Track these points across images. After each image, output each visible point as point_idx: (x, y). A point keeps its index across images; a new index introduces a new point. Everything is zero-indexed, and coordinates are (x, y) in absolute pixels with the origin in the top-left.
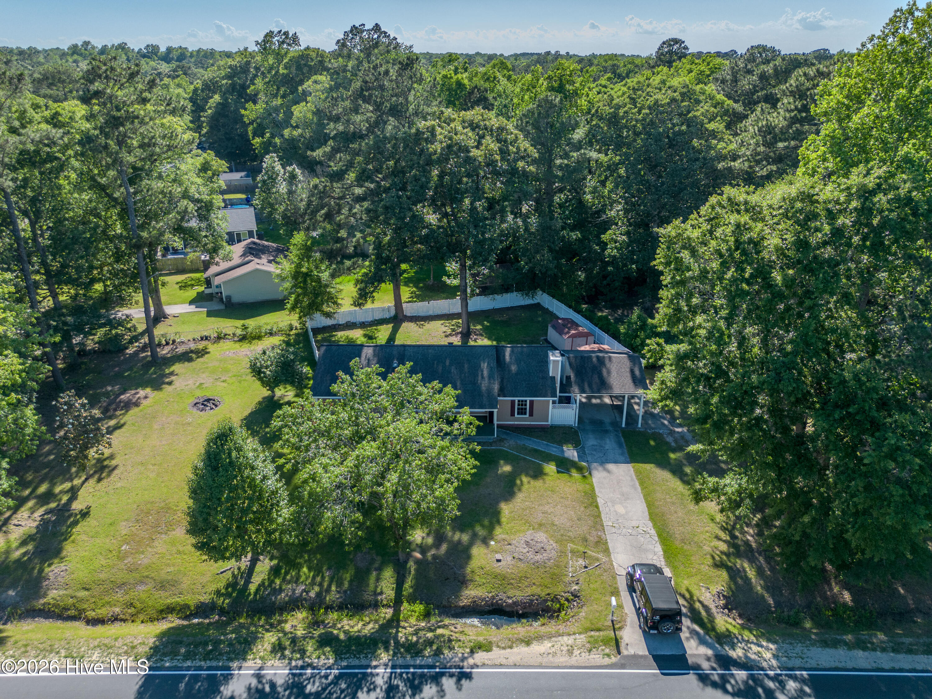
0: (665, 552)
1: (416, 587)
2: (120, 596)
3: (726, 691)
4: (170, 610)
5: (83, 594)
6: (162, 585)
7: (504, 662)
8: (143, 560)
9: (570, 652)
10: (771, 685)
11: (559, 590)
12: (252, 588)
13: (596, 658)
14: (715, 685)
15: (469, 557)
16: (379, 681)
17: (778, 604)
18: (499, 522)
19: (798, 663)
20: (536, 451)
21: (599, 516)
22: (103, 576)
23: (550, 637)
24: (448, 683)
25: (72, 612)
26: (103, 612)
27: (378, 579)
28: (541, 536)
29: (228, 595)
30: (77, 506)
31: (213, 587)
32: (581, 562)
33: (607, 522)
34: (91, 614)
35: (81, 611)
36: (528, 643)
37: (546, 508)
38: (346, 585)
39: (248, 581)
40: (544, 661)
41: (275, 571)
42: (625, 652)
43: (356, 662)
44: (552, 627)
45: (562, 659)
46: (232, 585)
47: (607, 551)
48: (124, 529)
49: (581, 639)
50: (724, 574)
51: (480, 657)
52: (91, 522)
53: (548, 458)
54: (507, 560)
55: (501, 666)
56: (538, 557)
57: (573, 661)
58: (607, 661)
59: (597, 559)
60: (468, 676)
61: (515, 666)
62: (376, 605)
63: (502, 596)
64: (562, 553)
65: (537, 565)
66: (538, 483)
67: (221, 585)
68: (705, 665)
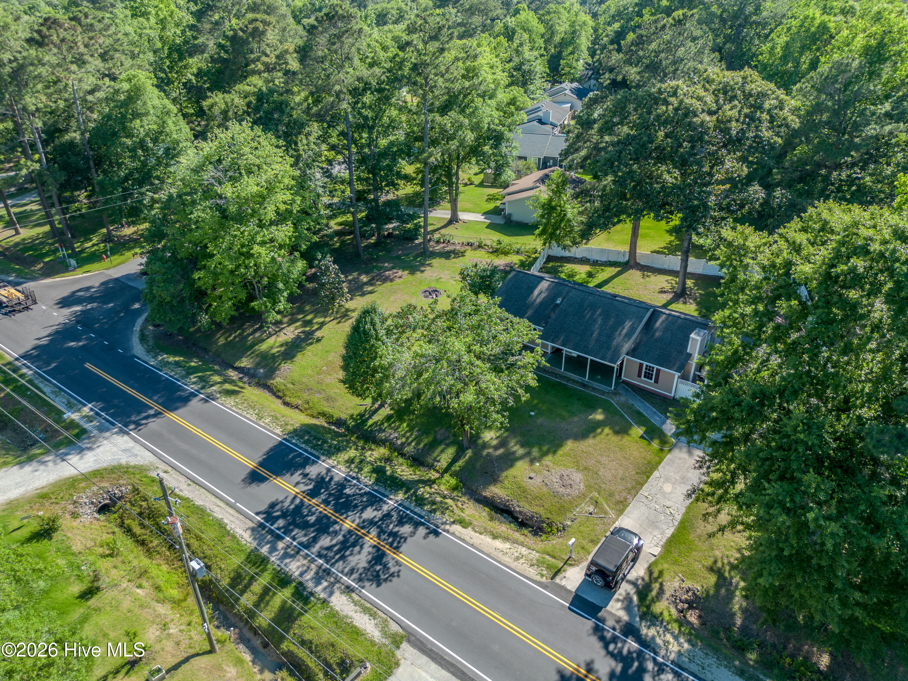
0: (673, 536)
1: (462, 469)
2: (305, 395)
3: (606, 647)
4: (323, 414)
5: (290, 386)
6: (328, 399)
7: (467, 539)
8: (327, 379)
9: (517, 559)
10: (650, 665)
11: (556, 519)
12: (370, 422)
13: (532, 572)
14: (602, 638)
15: (511, 466)
16: (385, 508)
18: (555, 452)
19: (693, 667)
20: (639, 413)
21: (642, 485)
22: (304, 380)
23: (515, 542)
24: (422, 531)
25: (280, 394)
26: (293, 401)
27: (442, 451)
28: (577, 477)
29: (355, 420)
30: (318, 334)
31: (351, 412)
32: (591, 509)
33: (645, 491)
34: (288, 399)
35: (285, 395)
36: (495, 538)
37: (604, 460)
38: (422, 446)
39: (370, 417)
40: (494, 553)
41: (388, 418)
42: (557, 580)
43: (382, 490)
44: (530, 540)
45: (507, 559)
46: (361, 415)
47: (621, 511)
48: (331, 357)
49: (535, 555)
51: (456, 528)
52: (319, 346)
53: (641, 420)
54: (538, 480)
55: (463, 540)
56: (562, 490)
57: (514, 565)
58: (538, 578)
59: (606, 513)
60: (436, 534)
61: (472, 545)
62: (431, 467)
63: (515, 503)
64: (583, 496)
65: (555, 494)
66: (615, 439)
67: (356, 412)
68: (610, 622)
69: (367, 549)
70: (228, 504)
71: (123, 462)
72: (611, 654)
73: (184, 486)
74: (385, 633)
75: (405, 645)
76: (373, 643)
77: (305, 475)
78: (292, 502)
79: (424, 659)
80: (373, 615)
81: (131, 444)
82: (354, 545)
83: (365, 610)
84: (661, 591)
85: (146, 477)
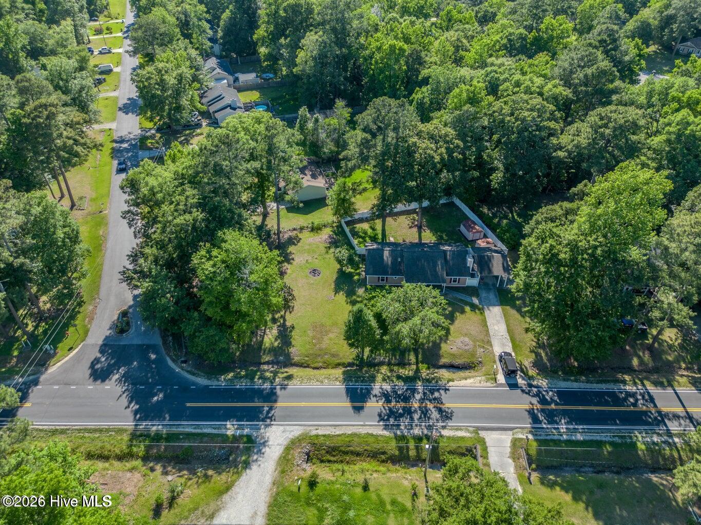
0: (512, 346)
1: (423, 358)
2: (319, 359)
3: (529, 395)
4: (339, 364)
5: (307, 359)
6: (333, 356)
8: (323, 346)
9: (480, 382)
10: (544, 393)
11: (474, 360)
12: (365, 357)
13: (489, 384)
14: (526, 393)
15: (440, 348)
16: (420, 391)
17: (551, 366)
18: (450, 334)
19: (553, 386)
20: (461, 300)
21: (488, 331)
22: (311, 352)
23: (473, 377)
24: (442, 392)
25: (306, 365)
26: (316, 365)
27: (409, 355)
28: (467, 339)
29: (357, 360)
30: (288, 324)
31: (351, 357)
32: (482, 350)
33: (491, 334)
34: (313, 366)
35: (309, 364)
36: (466, 379)
37: (468, 327)
38: (398, 357)
39: (363, 355)
40: (472, 385)
41: (371, 351)
42: (498, 382)
43: (410, 384)
44: (472, 373)
45: (478, 385)
46: (358, 356)
47: (491, 346)
48: (310, 333)
49: (483, 378)
50: (533, 355)
51: (451, 383)
52: (296, 330)
53: (467, 304)
54: (455, 348)
55: (458, 386)
56: (466, 348)
57: (481, 385)
58: (492, 385)
59: (488, 349)
60: (448, 390)
61: (463, 386)
62: (410, 364)
63: (454, 361)
64: (475, 346)
65: (466, 351)
66: (463, 316)
67: (354, 356)
68: (524, 387)
69: (433, 410)
70: (362, 425)
71: (291, 436)
72: (532, 396)
73: (334, 430)
74: (471, 433)
75: (479, 432)
76: (471, 438)
77: (376, 396)
78: (385, 409)
79: (489, 432)
80: (461, 430)
81: (282, 428)
82: (427, 411)
83: (457, 430)
84: (526, 368)
85: (311, 436)
